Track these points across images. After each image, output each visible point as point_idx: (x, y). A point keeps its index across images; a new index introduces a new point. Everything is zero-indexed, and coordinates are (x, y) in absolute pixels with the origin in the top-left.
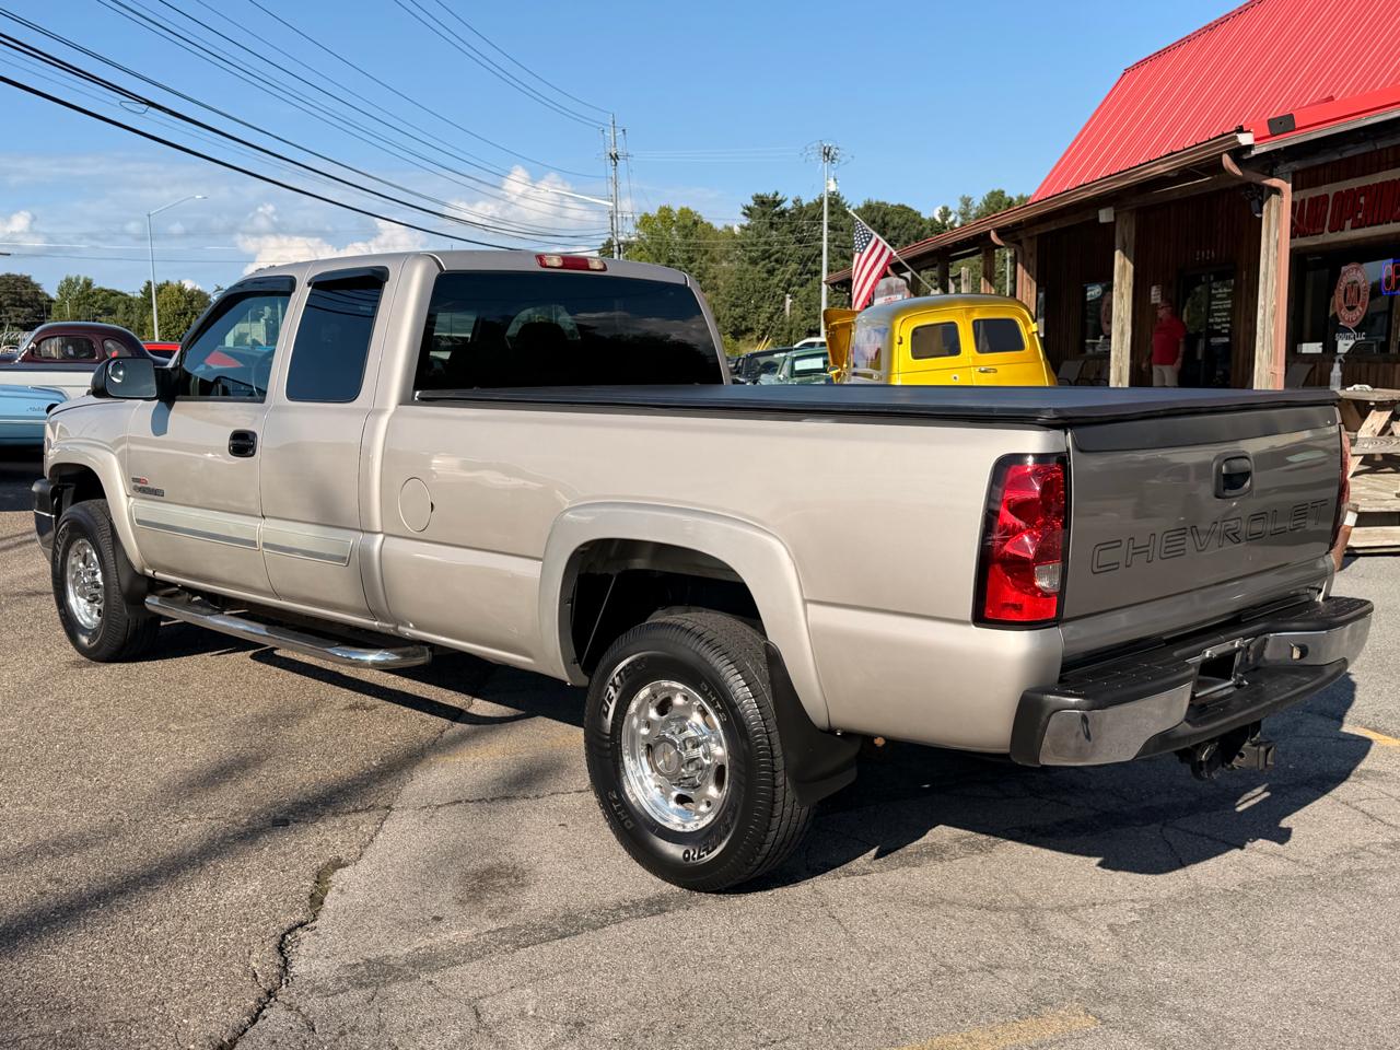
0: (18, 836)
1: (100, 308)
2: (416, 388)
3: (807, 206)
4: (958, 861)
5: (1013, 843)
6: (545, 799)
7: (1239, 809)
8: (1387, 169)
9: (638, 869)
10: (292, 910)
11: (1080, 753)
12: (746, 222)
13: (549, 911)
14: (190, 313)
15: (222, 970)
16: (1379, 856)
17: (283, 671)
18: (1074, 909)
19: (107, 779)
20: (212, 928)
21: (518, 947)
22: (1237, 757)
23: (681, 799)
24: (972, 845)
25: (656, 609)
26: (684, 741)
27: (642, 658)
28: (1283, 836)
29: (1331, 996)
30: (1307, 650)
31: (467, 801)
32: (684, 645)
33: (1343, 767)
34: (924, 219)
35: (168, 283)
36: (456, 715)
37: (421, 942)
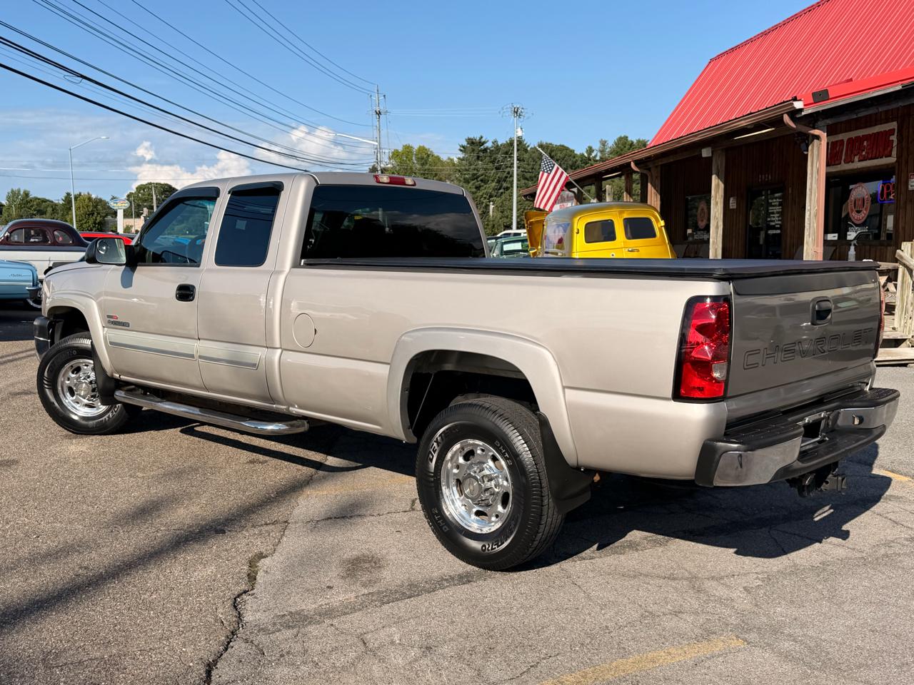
0: (54, 541)
1: (35, 210)
2: (302, 257)
3: (501, 145)
4: (647, 551)
5: (680, 540)
6: (384, 516)
7: (816, 519)
8: (881, 124)
9: (450, 557)
10: (238, 583)
11: (738, 478)
12: (461, 155)
13: (399, 582)
14: (96, 214)
15: (201, 619)
16: (903, 545)
17: (202, 440)
18: (722, 578)
19: (103, 506)
20: (190, 594)
21: (384, 603)
22: (824, 484)
23: (478, 513)
24: (655, 541)
25: (457, 396)
26: (483, 477)
27: (456, 426)
28: (845, 535)
29: (883, 626)
30: (863, 419)
31: (335, 518)
32: (485, 418)
33: (875, 494)
34: (576, 154)
35: (80, 193)
36: (319, 466)
37: (321, 601)
